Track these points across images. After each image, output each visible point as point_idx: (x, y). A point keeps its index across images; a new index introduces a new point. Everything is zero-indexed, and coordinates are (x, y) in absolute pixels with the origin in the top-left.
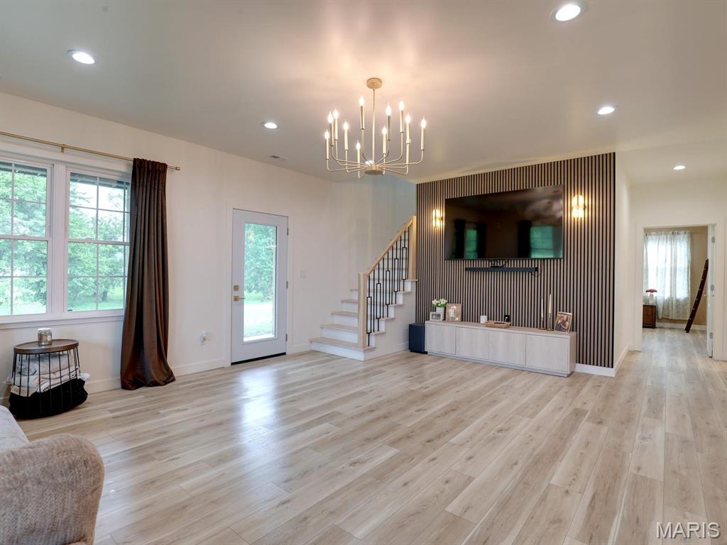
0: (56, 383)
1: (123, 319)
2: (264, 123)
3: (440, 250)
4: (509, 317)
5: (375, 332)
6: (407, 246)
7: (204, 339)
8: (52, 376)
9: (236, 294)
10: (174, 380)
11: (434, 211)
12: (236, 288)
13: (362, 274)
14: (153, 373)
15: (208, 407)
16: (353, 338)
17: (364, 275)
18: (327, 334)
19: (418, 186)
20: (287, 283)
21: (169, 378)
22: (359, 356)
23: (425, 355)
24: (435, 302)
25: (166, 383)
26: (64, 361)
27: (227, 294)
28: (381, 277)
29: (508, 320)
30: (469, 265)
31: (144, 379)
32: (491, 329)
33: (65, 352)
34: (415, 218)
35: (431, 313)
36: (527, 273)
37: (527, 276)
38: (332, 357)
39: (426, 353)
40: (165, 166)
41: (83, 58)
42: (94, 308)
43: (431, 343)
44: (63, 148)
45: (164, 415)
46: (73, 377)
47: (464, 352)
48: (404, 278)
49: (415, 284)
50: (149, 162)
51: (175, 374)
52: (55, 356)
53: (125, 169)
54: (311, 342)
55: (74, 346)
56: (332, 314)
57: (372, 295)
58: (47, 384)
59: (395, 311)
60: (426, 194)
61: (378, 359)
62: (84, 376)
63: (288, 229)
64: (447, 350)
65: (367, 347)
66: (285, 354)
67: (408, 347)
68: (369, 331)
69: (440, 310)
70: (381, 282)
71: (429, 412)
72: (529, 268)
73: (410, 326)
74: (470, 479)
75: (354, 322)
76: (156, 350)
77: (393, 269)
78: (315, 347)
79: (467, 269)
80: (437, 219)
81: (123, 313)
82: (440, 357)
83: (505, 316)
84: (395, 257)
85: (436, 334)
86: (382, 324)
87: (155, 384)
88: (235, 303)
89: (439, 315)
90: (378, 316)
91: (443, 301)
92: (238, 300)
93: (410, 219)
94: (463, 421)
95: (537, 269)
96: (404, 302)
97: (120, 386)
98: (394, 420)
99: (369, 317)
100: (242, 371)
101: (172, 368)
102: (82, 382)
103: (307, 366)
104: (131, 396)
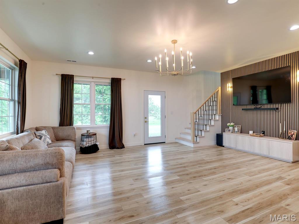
0: (90, 145)
1: (109, 127)
2: (147, 61)
3: (231, 101)
4: (264, 132)
5: (199, 136)
6: (216, 100)
7: (135, 135)
8: (89, 142)
9: (145, 120)
10: (124, 148)
11: (228, 84)
12: (146, 118)
13: (192, 112)
14: (117, 145)
15: (129, 156)
16: (190, 138)
17: (193, 113)
18: (182, 136)
19: (222, 73)
20: (165, 116)
21: (123, 147)
22: (191, 145)
23: (223, 147)
24: (228, 124)
25: (122, 148)
26: (92, 139)
27: (142, 120)
28: (202, 113)
29: (263, 133)
30: (245, 107)
31: (115, 146)
32: (253, 137)
33: (92, 136)
34: (220, 88)
35: (226, 129)
36: (273, 111)
37: (274, 112)
38: (182, 145)
39: (224, 146)
40: (120, 79)
41: (91, 53)
42: (102, 124)
43: (225, 142)
44: (93, 78)
45: (116, 157)
46: (94, 143)
47: (240, 147)
48: (215, 113)
49: (221, 117)
50: (115, 78)
51: (125, 146)
52: (90, 137)
53: (109, 81)
54: (176, 139)
55: (95, 134)
56: (185, 128)
57: (197, 121)
58: (88, 145)
59: (209, 128)
60: (225, 76)
61: (199, 147)
62: (98, 143)
63: (165, 96)
64: (232, 145)
65: (195, 142)
66: (165, 142)
67: (216, 144)
68: (196, 135)
69: (231, 128)
70: (202, 115)
71: (204, 168)
72: (274, 108)
73: (217, 134)
74: (199, 191)
75: (189, 131)
76: (118, 137)
77: (209, 110)
78: (177, 141)
79: (243, 109)
80: (229, 87)
81: (109, 126)
82: (230, 148)
83: (262, 131)
84: (209, 105)
85: (227, 138)
86: (203, 133)
87: (118, 148)
88: (145, 123)
89: (230, 130)
90: (201, 129)
91: (232, 124)
92: (146, 122)
93: (218, 89)
94: (216, 173)
95: (277, 109)
96: (214, 124)
97: (109, 148)
98: (187, 168)
99: (196, 130)
100: (148, 147)
101: (124, 144)
102: (97, 145)
103: (170, 147)
104: (111, 151)
